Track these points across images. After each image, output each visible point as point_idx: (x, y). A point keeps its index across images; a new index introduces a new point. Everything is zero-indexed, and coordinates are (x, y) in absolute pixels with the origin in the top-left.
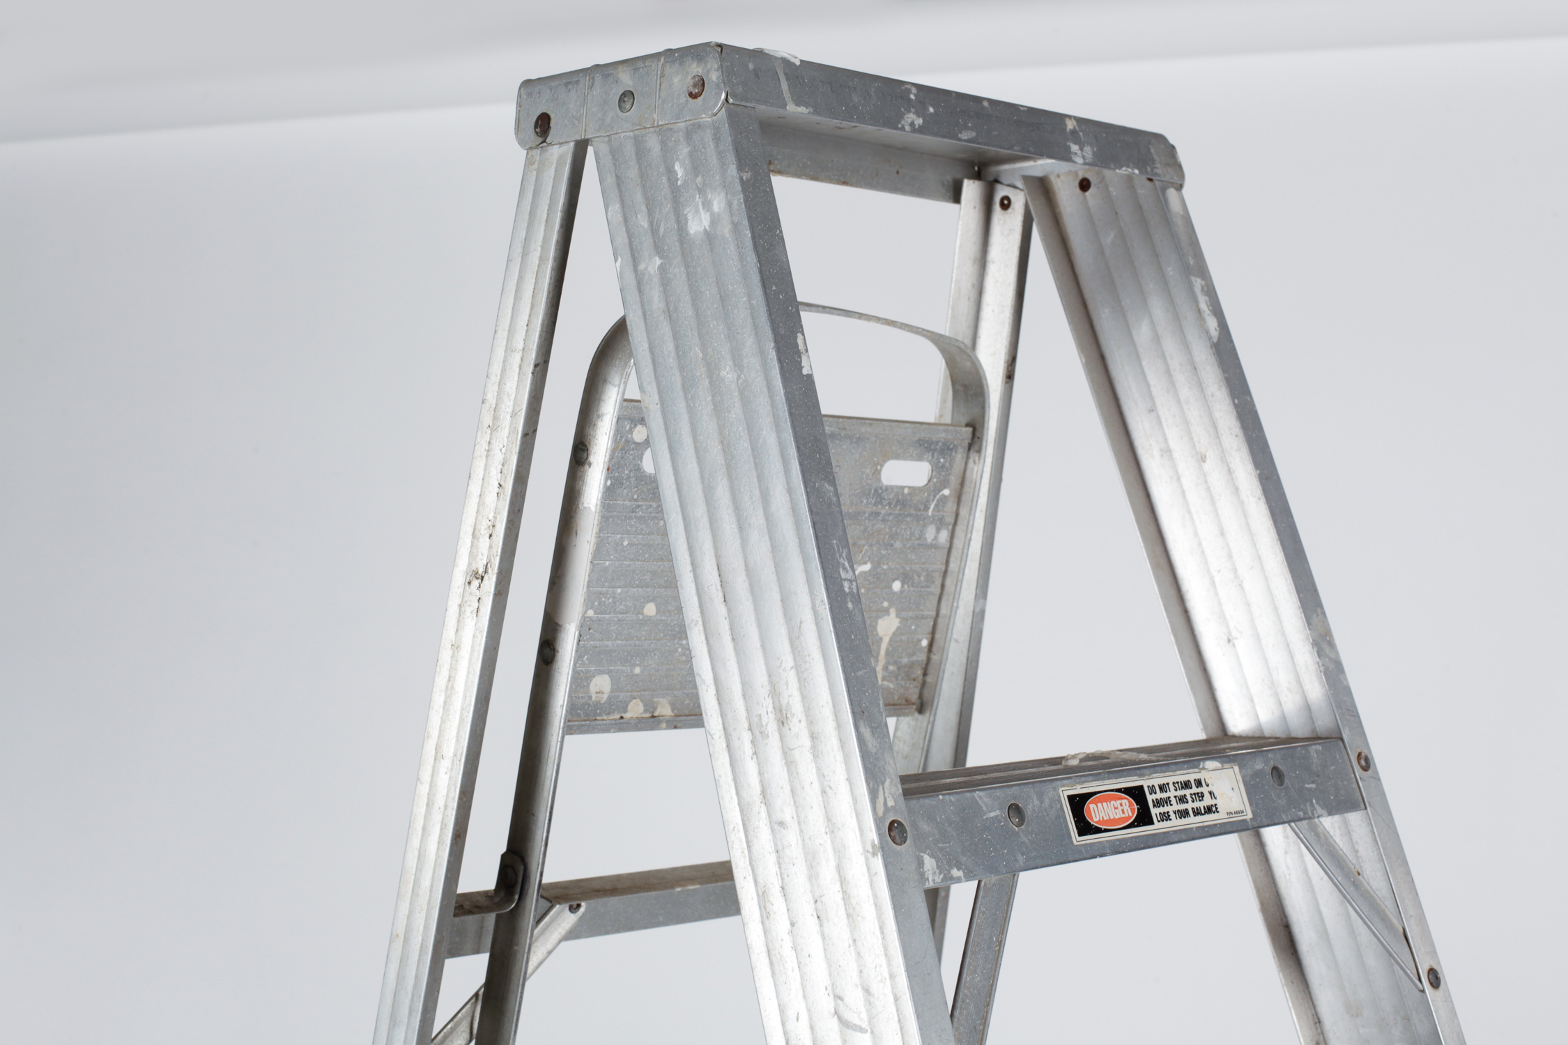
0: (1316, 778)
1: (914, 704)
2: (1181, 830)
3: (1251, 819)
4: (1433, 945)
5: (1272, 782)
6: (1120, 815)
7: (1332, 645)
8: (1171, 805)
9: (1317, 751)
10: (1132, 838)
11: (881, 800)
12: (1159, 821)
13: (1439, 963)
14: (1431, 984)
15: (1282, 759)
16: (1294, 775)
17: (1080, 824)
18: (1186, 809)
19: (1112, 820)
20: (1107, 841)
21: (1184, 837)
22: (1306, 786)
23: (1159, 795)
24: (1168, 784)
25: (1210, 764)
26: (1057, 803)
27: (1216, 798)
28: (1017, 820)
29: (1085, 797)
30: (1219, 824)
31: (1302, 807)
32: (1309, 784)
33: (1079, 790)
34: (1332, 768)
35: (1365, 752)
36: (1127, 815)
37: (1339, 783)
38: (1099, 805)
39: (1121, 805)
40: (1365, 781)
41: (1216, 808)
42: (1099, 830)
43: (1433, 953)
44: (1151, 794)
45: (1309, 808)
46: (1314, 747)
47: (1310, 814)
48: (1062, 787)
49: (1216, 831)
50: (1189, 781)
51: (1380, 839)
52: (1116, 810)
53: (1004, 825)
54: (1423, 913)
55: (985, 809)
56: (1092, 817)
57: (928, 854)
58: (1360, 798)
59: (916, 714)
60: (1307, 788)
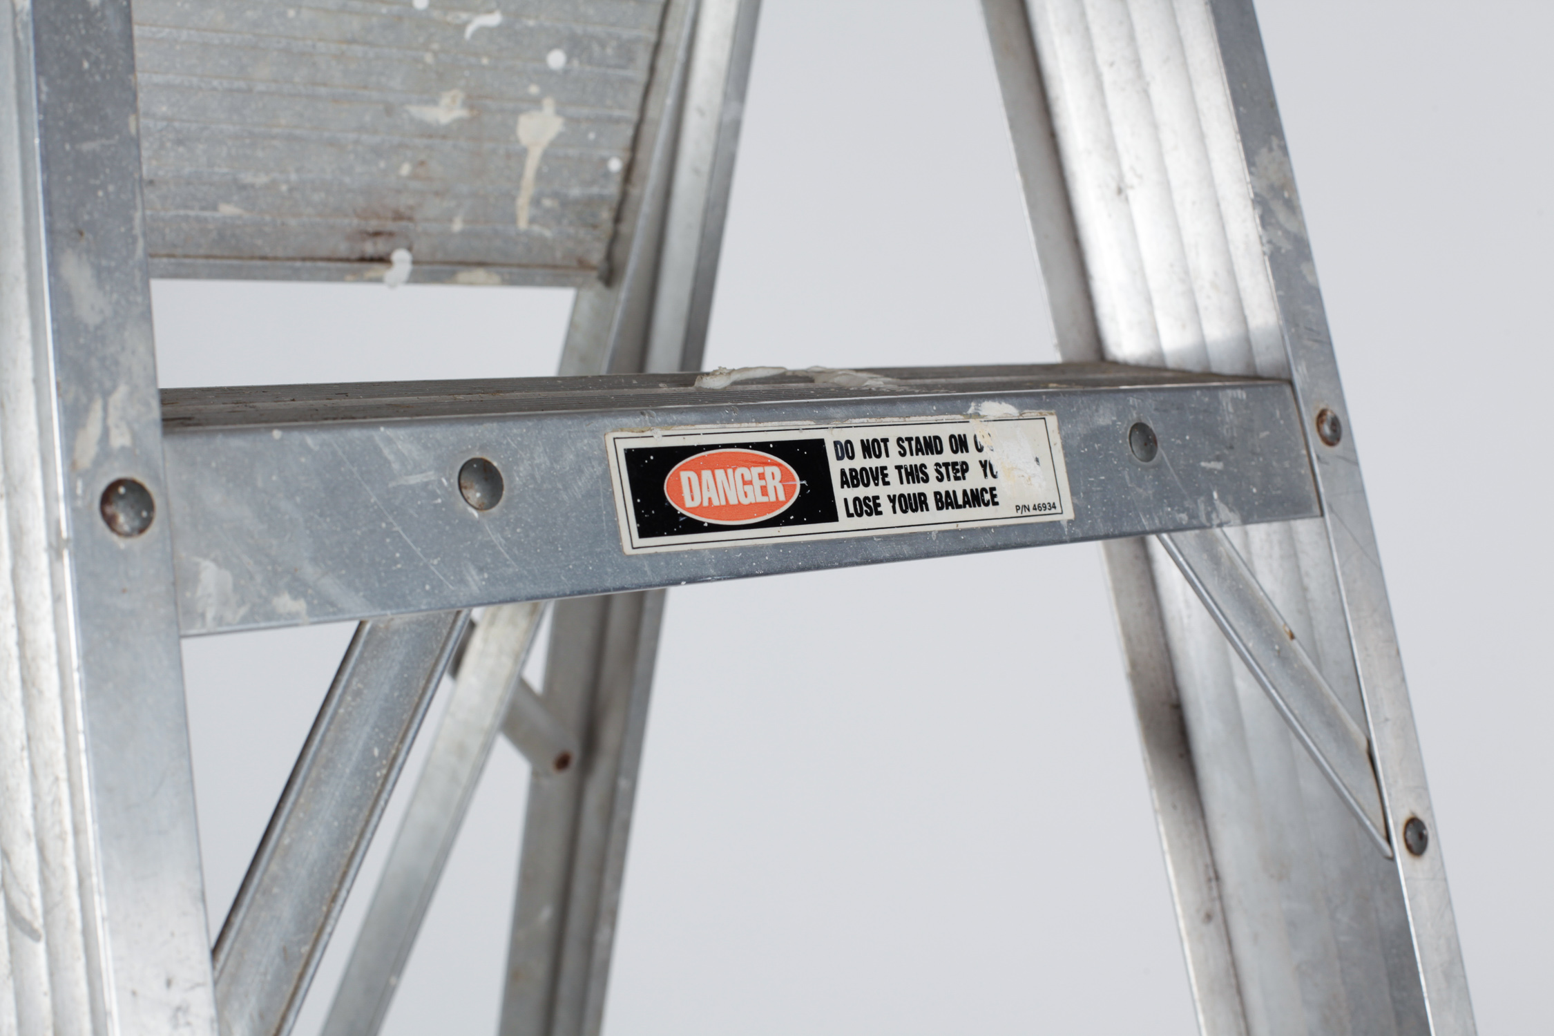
0: (1226, 452)
1: (593, 268)
2: (902, 535)
3: (1069, 521)
4: (1422, 775)
5: (1128, 452)
6: (755, 496)
7: (1292, 206)
8: (886, 484)
9: (1235, 401)
10: (777, 546)
11: (93, 429)
12: (849, 515)
13: (1429, 808)
14: (1409, 847)
15: (1156, 409)
16: (1179, 442)
17: (648, 512)
18: (922, 494)
19: (734, 506)
20: (712, 551)
21: (906, 550)
22: (1203, 464)
23: (860, 462)
24: (885, 441)
25: (992, 408)
26: (595, 463)
27: (994, 476)
28: (478, 495)
29: (673, 456)
30: (995, 528)
31: (1187, 504)
32: (1209, 461)
33: (659, 439)
34: (1264, 434)
35: (1334, 409)
36: (773, 499)
37: (1274, 464)
38: (706, 474)
39: (762, 476)
40: (1327, 463)
41: (993, 496)
42: (694, 527)
43: (1422, 789)
44: (839, 458)
45: (1202, 507)
46: (1230, 392)
47: (1203, 519)
48: (614, 431)
49: (984, 541)
50: (936, 438)
51: (1343, 574)
52: (748, 488)
53: (443, 504)
54: (1411, 715)
55: (396, 466)
56: (682, 499)
57: (215, 560)
58: (1313, 495)
59: (599, 286)
60: (1204, 469)
